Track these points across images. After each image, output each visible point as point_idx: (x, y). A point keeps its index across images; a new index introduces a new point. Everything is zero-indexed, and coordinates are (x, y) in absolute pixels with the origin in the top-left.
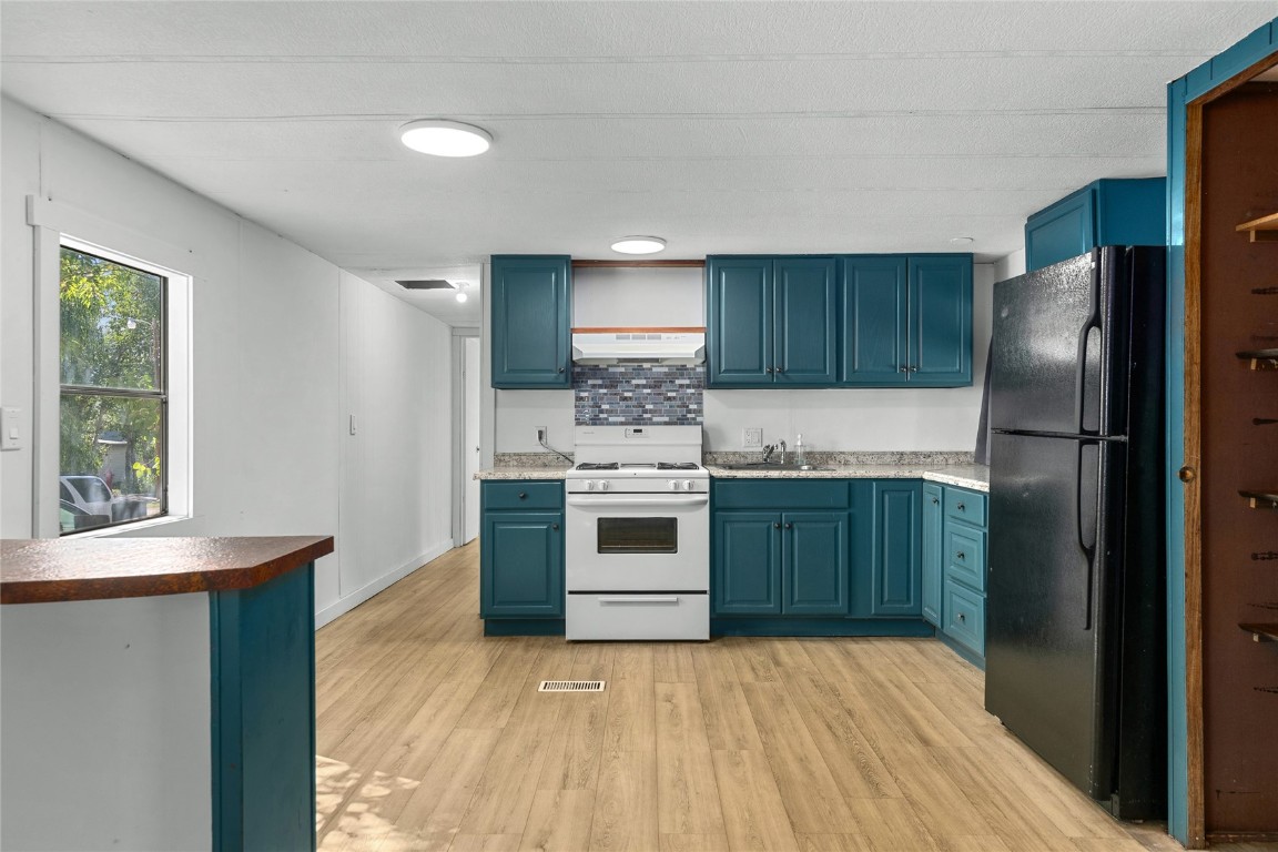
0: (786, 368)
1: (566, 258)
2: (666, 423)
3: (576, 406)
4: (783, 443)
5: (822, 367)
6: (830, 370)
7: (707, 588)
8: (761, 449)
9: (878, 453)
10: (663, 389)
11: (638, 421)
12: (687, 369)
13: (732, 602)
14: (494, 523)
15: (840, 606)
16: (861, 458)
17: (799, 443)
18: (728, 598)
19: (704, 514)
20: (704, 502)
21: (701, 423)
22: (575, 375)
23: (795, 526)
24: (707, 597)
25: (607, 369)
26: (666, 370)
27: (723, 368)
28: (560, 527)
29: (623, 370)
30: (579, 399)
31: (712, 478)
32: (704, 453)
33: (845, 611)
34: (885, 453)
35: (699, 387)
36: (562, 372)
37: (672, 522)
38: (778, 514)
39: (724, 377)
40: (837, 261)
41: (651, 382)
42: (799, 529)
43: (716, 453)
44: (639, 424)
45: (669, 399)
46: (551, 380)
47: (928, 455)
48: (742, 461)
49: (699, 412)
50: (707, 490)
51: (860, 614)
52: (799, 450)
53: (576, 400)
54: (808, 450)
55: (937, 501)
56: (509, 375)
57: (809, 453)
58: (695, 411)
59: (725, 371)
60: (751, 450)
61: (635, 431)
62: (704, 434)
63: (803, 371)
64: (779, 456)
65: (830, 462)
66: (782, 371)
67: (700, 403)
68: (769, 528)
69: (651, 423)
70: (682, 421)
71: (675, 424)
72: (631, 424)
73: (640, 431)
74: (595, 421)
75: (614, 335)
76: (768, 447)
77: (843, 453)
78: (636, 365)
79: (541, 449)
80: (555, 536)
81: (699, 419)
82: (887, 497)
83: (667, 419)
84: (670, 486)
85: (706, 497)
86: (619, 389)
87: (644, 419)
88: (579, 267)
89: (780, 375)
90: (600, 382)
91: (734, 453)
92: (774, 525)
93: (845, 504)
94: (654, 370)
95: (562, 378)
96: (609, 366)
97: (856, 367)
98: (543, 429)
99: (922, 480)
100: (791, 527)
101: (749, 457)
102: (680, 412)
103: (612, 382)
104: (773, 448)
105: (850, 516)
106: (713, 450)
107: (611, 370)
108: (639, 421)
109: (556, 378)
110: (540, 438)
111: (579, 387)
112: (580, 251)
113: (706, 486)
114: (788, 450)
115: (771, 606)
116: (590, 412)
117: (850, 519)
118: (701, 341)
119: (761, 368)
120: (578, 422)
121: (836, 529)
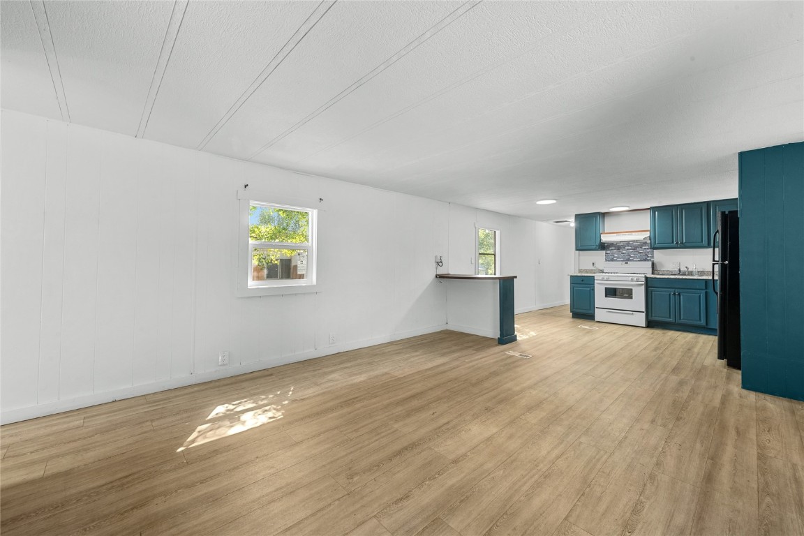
0: (684, 242)
1: (599, 213)
2: (638, 261)
3: (605, 256)
4: (687, 268)
6: (705, 242)
7: (644, 311)
8: (677, 270)
10: (638, 250)
11: (627, 260)
12: (645, 243)
13: (655, 317)
14: (574, 287)
15: (703, 322)
17: (694, 267)
18: (653, 315)
19: (643, 288)
20: (642, 285)
21: (652, 261)
22: (603, 247)
23: (681, 294)
24: (644, 314)
26: (638, 244)
27: (658, 243)
28: (594, 290)
29: (622, 244)
30: (607, 253)
31: (647, 278)
33: (704, 324)
35: (651, 249)
36: (597, 246)
37: (632, 289)
38: (675, 290)
39: (657, 246)
40: (708, 203)
41: (633, 248)
42: (683, 295)
45: (640, 253)
46: (594, 248)
48: (670, 273)
49: (653, 257)
52: (695, 270)
53: (605, 254)
54: (698, 270)
56: (581, 247)
58: (650, 257)
60: (674, 270)
61: (626, 263)
62: (653, 264)
63: (692, 243)
64: (684, 272)
66: (682, 243)
67: (652, 254)
68: (670, 294)
69: (633, 260)
70: (646, 260)
71: (642, 261)
72: (625, 261)
73: (628, 263)
74: (612, 260)
75: (615, 234)
78: (628, 243)
79: (594, 268)
80: (592, 292)
81: (651, 259)
83: (639, 259)
84: (630, 279)
85: (644, 283)
86: (621, 250)
87: (630, 260)
88: (604, 215)
90: (614, 248)
91: (667, 271)
92: (672, 293)
93: (704, 288)
94: (634, 244)
95: (597, 248)
96: (617, 243)
98: (594, 262)
100: (679, 294)
101: (674, 272)
102: (644, 257)
103: (619, 248)
104: (682, 269)
105: (706, 292)
107: (617, 245)
108: (628, 260)
110: (593, 265)
111: (606, 250)
112: (603, 211)
113: (643, 279)
114: (690, 270)
115: (672, 320)
116: (611, 257)
117: (706, 293)
118: (648, 234)
119: (673, 242)
120: (606, 260)
121: (700, 296)
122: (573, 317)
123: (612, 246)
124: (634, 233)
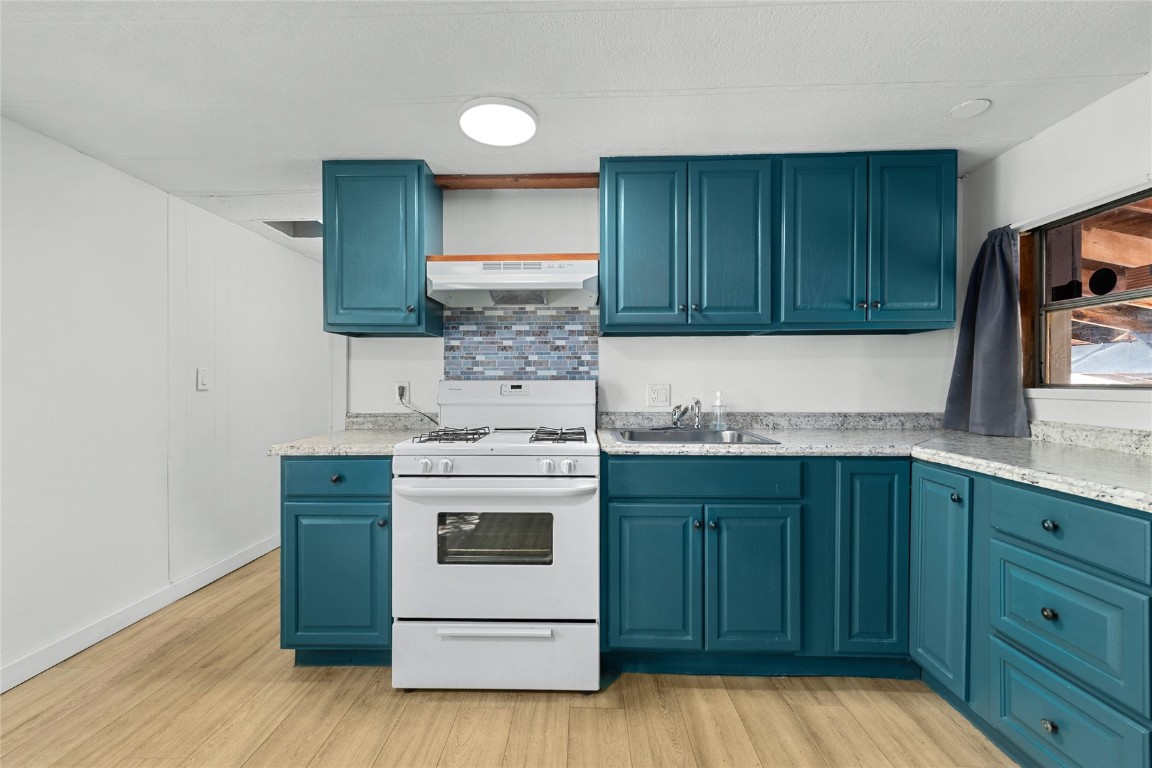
0: (705, 304)
2: (553, 378)
3: (445, 358)
4: (697, 403)
5: (752, 303)
6: (763, 308)
7: (596, 616)
8: (671, 410)
9: (815, 415)
10: (550, 337)
11: (518, 377)
12: (579, 312)
13: (632, 631)
14: (297, 517)
15: (790, 639)
16: (794, 421)
17: (718, 403)
18: (627, 626)
19: (592, 508)
20: (591, 492)
21: (596, 379)
22: (436, 317)
23: (723, 523)
24: (595, 628)
25: (482, 313)
26: (554, 313)
27: (621, 305)
28: (387, 523)
29: (501, 313)
30: (449, 348)
31: (604, 457)
32: (598, 414)
33: (795, 646)
34: (823, 415)
35: (593, 333)
36: (412, 311)
37: (545, 522)
38: (701, 505)
39: (624, 317)
40: (775, 161)
41: (536, 328)
42: (728, 528)
43: (614, 413)
44: (521, 379)
45: (557, 348)
46: (398, 322)
47: (880, 417)
48: (647, 424)
49: (594, 364)
50: (596, 471)
51: (817, 650)
52: (718, 411)
53: (445, 350)
54: (728, 410)
55: (959, 500)
56: (351, 314)
57: (728, 415)
58: (588, 363)
59: (625, 309)
60: (658, 410)
61: (513, 387)
63: (728, 308)
64: (692, 419)
65: (755, 426)
66: (699, 308)
67: (595, 353)
68: (685, 526)
69: (534, 377)
70: (573, 375)
71: (564, 378)
72: (511, 378)
73: (519, 387)
74: (468, 375)
75: (480, 263)
76: (678, 407)
77: (771, 414)
79: (402, 410)
80: (381, 532)
81: (593, 373)
82: (857, 484)
83: (554, 373)
85: (595, 483)
86: (497, 337)
87: (526, 373)
89: (696, 314)
90: (474, 328)
91: (636, 414)
92: (692, 523)
93: (796, 492)
94: (539, 313)
95: (413, 318)
96: (485, 308)
97: (799, 303)
98: (405, 385)
99: (910, 459)
100: (717, 527)
101: (655, 420)
102: (570, 364)
104: (686, 410)
105: (803, 509)
106: (611, 409)
107: (488, 313)
108: (521, 374)
109: (406, 318)
110: (401, 395)
111: (449, 334)
113: (594, 467)
114: (703, 410)
115: (689, 639)
116: (464, 364)
117: (804, 514)
118: (588, 270)
119: (671, 306)
120: (448, 376)
121: (783, 528)
122: (301, 660)
123: (468, 321)
124: (545, 263)
